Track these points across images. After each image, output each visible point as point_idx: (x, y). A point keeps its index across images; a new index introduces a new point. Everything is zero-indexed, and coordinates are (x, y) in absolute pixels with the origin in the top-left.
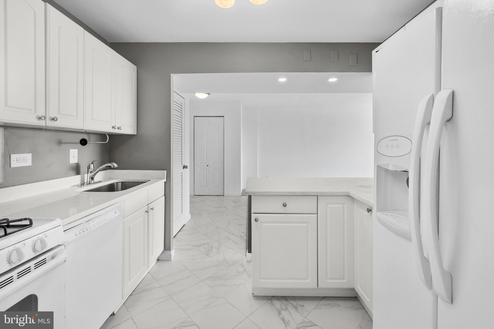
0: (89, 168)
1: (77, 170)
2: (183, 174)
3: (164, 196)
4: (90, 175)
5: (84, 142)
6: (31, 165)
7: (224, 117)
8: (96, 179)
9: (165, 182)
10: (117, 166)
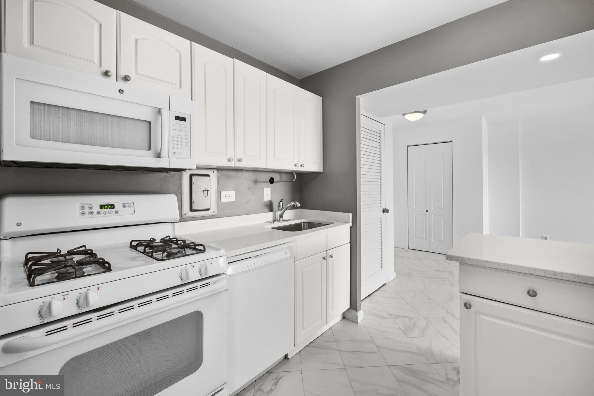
0: (279, 206)
1: (270, 207)
2: (383, 219)
3: (350, 243)
4: (280, 213)
5: (272, 181)
6: (235, 201)
7: (452, 142)
8: (285, 217)
9: (350, 227)
10: (300, 205)
